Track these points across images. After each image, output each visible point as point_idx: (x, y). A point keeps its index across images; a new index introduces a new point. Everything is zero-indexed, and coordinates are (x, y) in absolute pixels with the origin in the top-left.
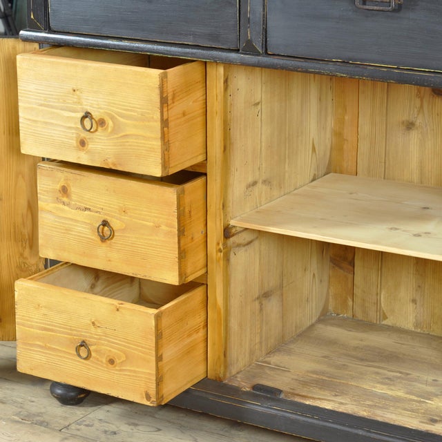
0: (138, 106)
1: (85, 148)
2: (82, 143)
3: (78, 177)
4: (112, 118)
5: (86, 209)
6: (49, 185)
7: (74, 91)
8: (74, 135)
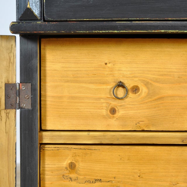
0: (176, 71)
1: (115, 115)
2: (113, 111)
3: (88, 152)
4: (147, 84)
5: (96, 180)
6: (55, 165)
7: (106, 64)
8: (104, 105)
